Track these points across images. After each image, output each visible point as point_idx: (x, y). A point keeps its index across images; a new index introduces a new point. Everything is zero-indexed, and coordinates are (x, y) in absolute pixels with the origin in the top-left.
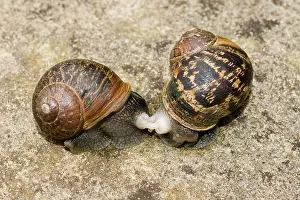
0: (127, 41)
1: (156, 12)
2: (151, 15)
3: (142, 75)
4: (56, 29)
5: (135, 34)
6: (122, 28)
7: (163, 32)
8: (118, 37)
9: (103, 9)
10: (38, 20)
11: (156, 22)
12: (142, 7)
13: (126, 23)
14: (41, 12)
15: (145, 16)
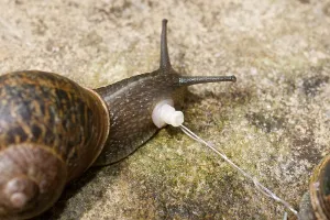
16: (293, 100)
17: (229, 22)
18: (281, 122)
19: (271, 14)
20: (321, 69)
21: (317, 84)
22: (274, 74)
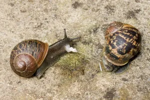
0: (80, 31)
1: (88, 16)
2: (86, 18)
3: (91, 44)
4: (48, 33)
5: (82, 28)
6: (76, 26)
7: (94, 24)
8: (76, 30)
9: (65, 20)
10: (38, 30)
11: (90, 20)
12: (81, 15)
13: (77, 24)
14: (38, 26)
15: (84, 19)
16: (92, 35)
17: (69, 20)
18: (91, 42)
19: (79, 15)
20: (96, 26)
21: (97, 29)
22: (85, 30)
